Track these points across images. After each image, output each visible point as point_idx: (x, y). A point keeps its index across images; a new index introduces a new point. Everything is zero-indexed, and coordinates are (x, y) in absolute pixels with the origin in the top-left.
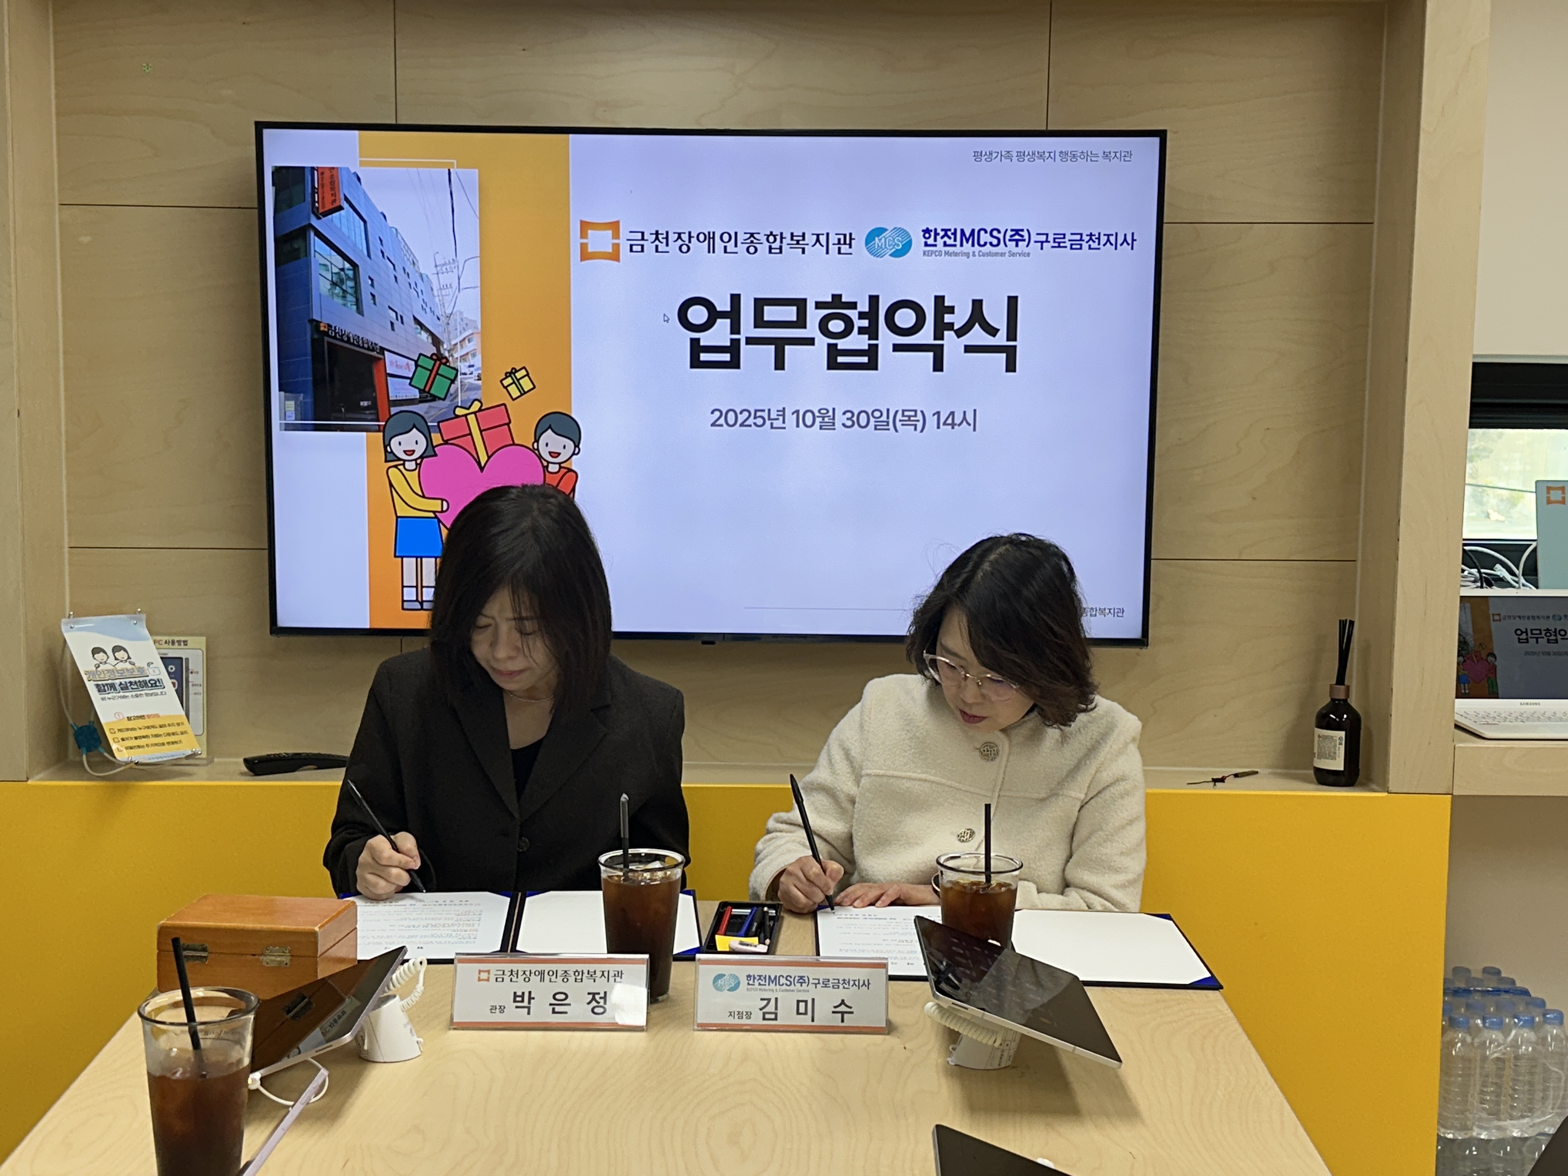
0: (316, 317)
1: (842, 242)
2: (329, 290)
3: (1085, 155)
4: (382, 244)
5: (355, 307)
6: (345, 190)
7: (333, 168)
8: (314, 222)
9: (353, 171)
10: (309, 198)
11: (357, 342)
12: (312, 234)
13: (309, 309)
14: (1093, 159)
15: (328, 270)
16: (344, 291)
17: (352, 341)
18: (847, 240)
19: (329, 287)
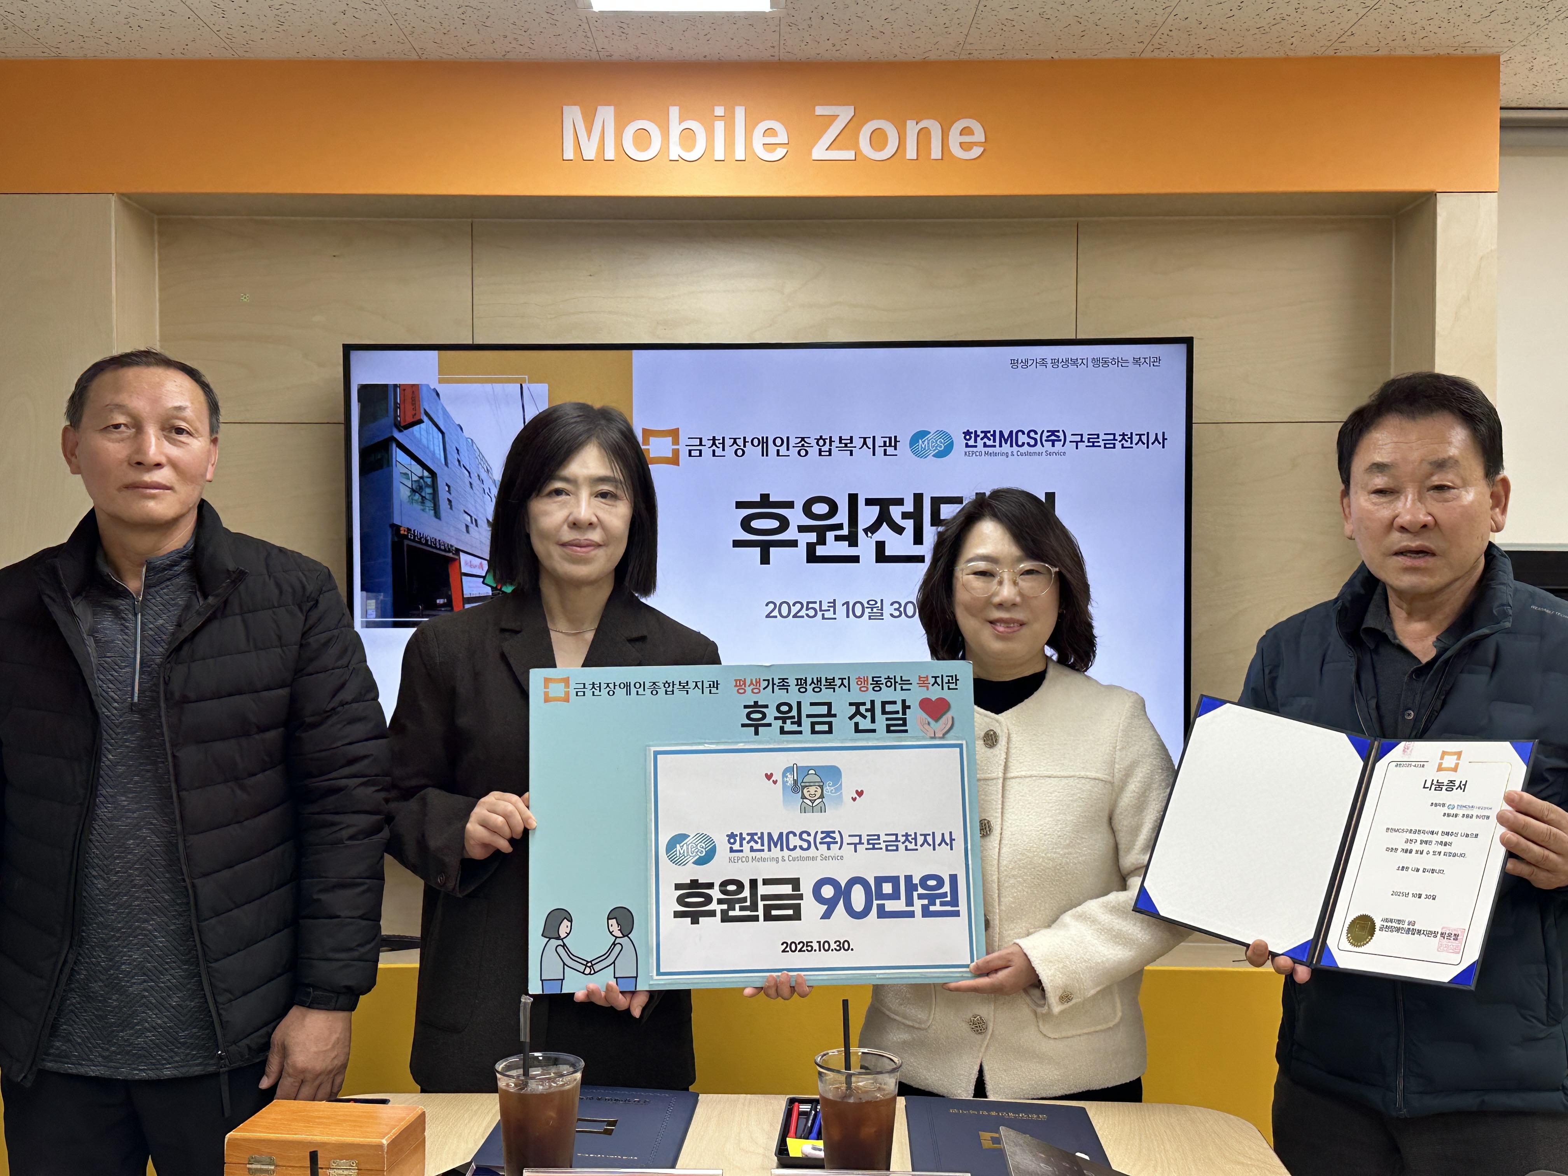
0: (397, 521)
1: (888, 445)
2: (409, 497)
3: (1117, 362)
4: (458, 453)
5: (432, 512)
6: (426, 404)
7: (413, 385)
8: (397, 435)
9: (432, 388)
10: (391, 413)
11: (435, 544)
12: (394, 446)
13: (390, 515)
14: (1123, 365)
15: (409, 479)
16: (423, 497)
17: (429, 543)
18: (892, 442)
19: (408, 493)
